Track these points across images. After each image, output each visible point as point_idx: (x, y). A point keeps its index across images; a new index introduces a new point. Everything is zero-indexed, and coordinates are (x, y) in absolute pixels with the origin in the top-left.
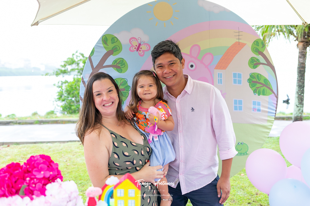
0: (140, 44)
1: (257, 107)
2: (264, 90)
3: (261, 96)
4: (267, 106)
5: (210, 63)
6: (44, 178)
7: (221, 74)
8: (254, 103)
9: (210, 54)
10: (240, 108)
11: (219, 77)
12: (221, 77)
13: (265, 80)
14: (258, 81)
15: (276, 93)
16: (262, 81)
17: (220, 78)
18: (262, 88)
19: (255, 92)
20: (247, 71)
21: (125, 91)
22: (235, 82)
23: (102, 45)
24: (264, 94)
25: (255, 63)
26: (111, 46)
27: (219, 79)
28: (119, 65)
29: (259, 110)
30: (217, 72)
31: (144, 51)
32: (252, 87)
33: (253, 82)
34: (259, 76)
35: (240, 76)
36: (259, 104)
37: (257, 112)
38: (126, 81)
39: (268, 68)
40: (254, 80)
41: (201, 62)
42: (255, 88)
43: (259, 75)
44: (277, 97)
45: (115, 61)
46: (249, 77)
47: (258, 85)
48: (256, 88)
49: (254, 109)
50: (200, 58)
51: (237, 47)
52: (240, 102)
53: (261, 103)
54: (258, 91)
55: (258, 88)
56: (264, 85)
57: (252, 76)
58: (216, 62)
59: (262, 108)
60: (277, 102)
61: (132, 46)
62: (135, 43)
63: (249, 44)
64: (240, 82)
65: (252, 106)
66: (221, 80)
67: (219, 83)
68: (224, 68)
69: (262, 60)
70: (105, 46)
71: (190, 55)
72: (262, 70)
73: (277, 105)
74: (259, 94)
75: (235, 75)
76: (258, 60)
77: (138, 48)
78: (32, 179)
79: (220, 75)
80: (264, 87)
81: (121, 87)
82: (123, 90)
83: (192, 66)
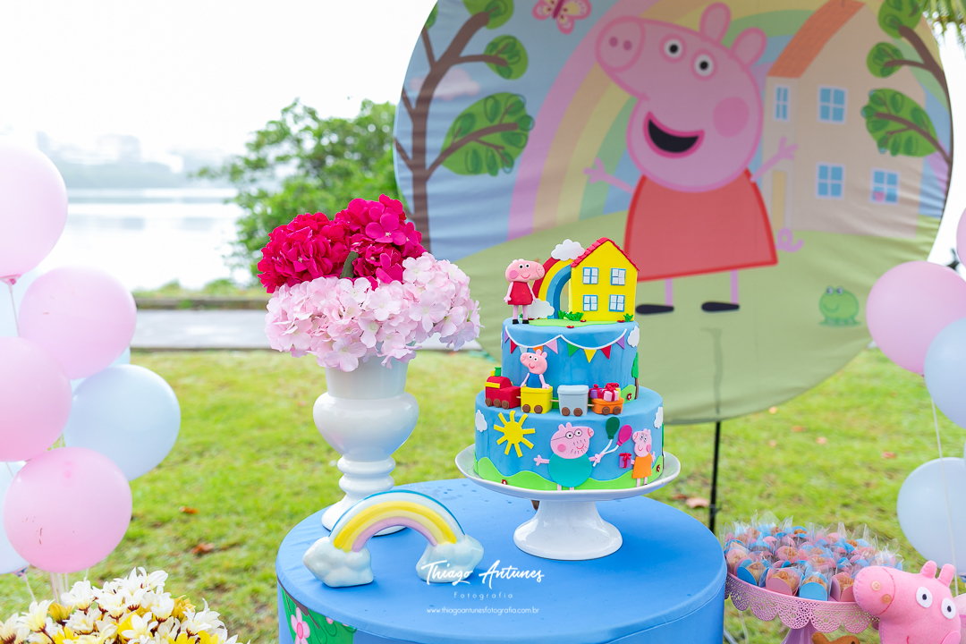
1: (886, 188)
2: (909, 139)
3: (902, 158)
4: (919, 186)
5: (756, 58)
7: (786, 91)
8: (879, 177)
9: (757, 31)
10: (836, 190)
11: (778, 99)
12: (785, 99)
13: (914, 111)
14: (893, 112)
15: (946, 149)
16: (905, 114)
17: (781, 103)
18: (905, 136)
19: (882, 144)
20: (863, 84)
21: (518, 131)
22: (825, 113)
24: (908, 152)
25: (886, 61)
27: (778, 107)
28: (505, 57)
29: (892, 198)
30: (773, 84)
31: (572, 19)
32: (874, 128)
33: (879, 115)
34: (896, 98)
35: (839, 97)
36: (893, 180)
37: (884, 203)
38: (520, 102)
39: (927, 76)
40: (883, 110)
41: (732, 53)
42: (881, 133)
43: (898, 96)
44: (950, 163)
45: (493, 45)
46: (865, 101)
47: (893, 126)
48: (888, 133)
49: (878, 195)
50: (728, 41)
51: (838, 12)
52: (837, 173)
53: (898, 180)
54: (891, 142)
55: (892, 133)
56: (911, 126)
57: (876, 98)
58: (772, 54)
59: (900, 193)
60: (949, 176)
61: (541, 2)
63: (873, 6)
64: (839, 115)
65: (872, 185)
66: (785, 107)
67: (778, 116)
68: (797, 72)
69: (910, 52)
71: (702, 34)
72: (910, 83)
73: (948, 184)
74: (895, 151)
75: (825, 94)
76: (896, 51)
77: (558, 9)
79: (783, 95)
80: (912, 132)
81: (508, 119)
82: (513, 126)
83: (704, 65)
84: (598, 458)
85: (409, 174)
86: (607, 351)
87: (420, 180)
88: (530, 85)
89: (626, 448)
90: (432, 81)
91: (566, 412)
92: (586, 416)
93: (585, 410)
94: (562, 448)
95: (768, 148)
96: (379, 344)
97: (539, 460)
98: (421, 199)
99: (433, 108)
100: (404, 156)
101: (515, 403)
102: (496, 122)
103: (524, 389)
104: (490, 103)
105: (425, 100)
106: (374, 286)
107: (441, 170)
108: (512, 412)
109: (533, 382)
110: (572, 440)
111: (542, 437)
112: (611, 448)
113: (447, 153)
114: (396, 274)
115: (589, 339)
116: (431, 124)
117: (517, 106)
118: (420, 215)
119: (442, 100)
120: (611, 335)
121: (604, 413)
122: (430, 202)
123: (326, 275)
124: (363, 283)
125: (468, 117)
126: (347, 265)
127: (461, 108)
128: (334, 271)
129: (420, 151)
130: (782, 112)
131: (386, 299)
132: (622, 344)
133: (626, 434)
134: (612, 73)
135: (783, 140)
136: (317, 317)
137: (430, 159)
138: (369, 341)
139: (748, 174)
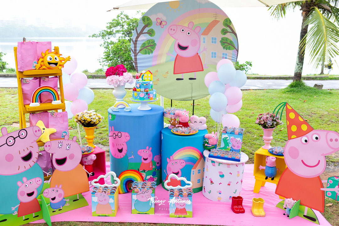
0: (161, 22)
1: (225, 56)
2: (229, 47)
3: (228, 50)
4: (231, 56)
5: (199, 32)
6: (122, 71)
8: (223, 54)
9: (199, 27)
10: (215, 57)
13: (231, 41)
14: (226, 42)
15: (237, 49)
16: (229, 42)
17: (204, 40)
18: (229, 46)
19: (224, 48)
20: (220, 36)
22: (212, 42)
23: (142, 22)
24: (229, 49)
25: (224, 32)
26: (147, 22)
28: (151, 33)
30: (202, 37)
31: (163, 25)
32: (222, 45)
33: (223, 42)
34: (227, 39)
35: (215, 39)
36: (226, 55)
37: (225, 59)
39: (233, 34)
40: (224, 41)
41: (194, 31)
42: (224, 46)
44: (238, 51)
45: (149, 30)
46: (221, 40)
47: (226, 44)
49: (223, 58)
50: (193, 29)
51: (215, 23)
52: (215, 53)
53: (227, 55)
54: (226, 47)
55: (226, 46)
56: (230, 44)
57: (223, 39)
58: (202, 31)
59: (228, 57)
60: (238, 54)
61: (158, 22)
62: (159, 21)
63: (222, 21)
64: (215, 42)
65: (222, 56)
68: (207, 34)
69: (229, 30)
70: (144, 22)
71: (188, 28)
72: (229, 36)
73: (237, 55)
75: (212, 38)
76: (226, 30)
77: (161, 24)
78: (118, 71)
79: (204, 39)
80: (230, 46)
81: (152, 44)
82: (153, 45)
83: (189, 33)
84: (145, 97)
85: (134, 54)
86: (147, 84)
87: (136, 56)
88: (156, 38)
89: (149, 96)
90: (137, 37)
91: (141, 92)
92: (144, 92)
93: (144, 91)
94: (141, 96)
95: (202, 49)
96: (120, 83)
97: (138, 97)
98: (136, 59)
99: (138, 42)
100: (133, 51)
101: (136, 91)
102: (149, 45)
103: (137, 89)
104: (148, 41)
105: (136, 41)
106: (119, 76)
107: (139, 53)
108: (135, 92)
109: (138, 88)
110: (142, 95)
111: (139, 94)
112: (147, 96)
113: (140, 50)
114: (122, 75)
115: (145, 83)
116: (137, 45)
117: (153, 42)
118: (135, 62)
119: (139, 41)
120: (147, 82)
121: (146, 92)
122: (137, 59)
123: (113, 75)
124: (118, 76)
125: (144, 44)
126: (116, 74)
127: (143, 42)
128: (114, 74)
129: (135, 50)
130: (204, 42)
131: (121, 78)
132: (149, 84)
133: (149, 94)
134: (171, 35)
135: (204, 47)
136: (112, 80)
137: (137, 52)
138: (119, 83)
139: (198, 54)
